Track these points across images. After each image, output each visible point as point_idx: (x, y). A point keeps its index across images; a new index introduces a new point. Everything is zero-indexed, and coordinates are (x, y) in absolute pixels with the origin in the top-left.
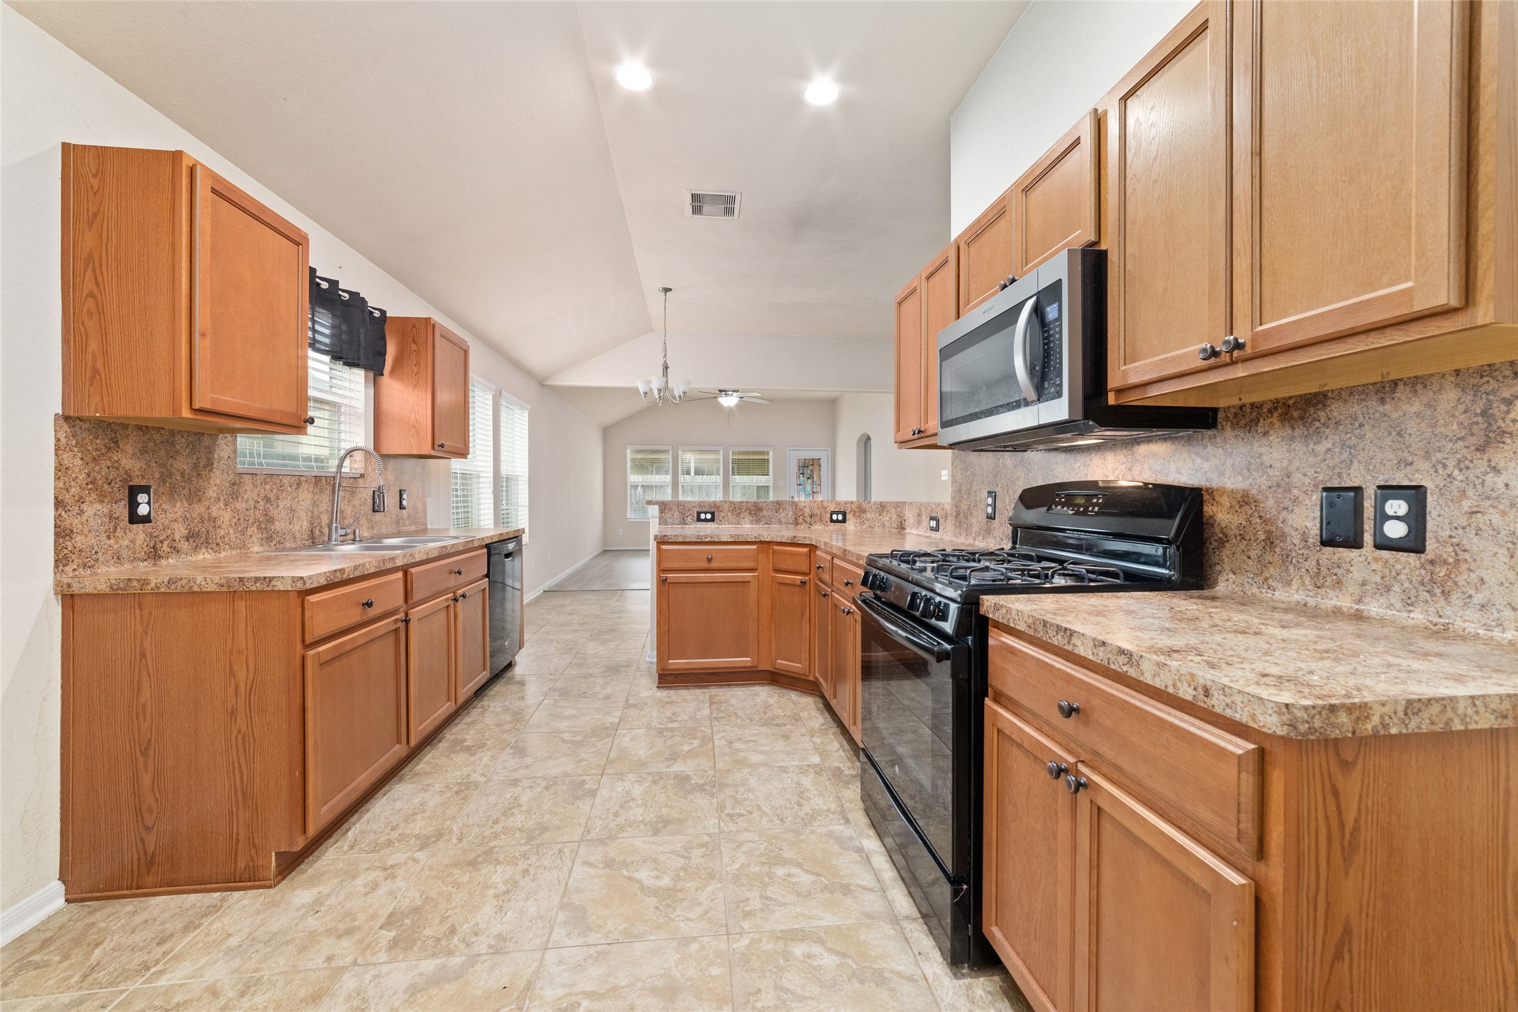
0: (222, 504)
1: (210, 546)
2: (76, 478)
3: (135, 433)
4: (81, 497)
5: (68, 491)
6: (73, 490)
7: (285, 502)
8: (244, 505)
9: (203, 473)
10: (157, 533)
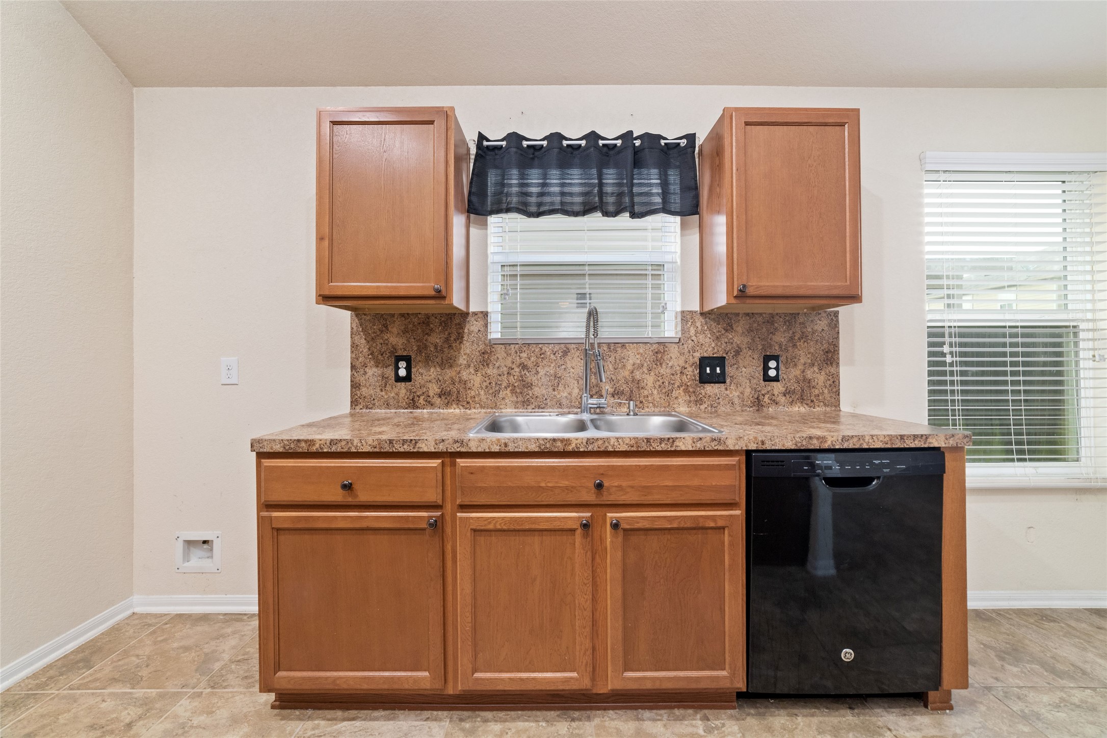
0: (472, 370)
1: (461, 403)
2: (362, 351)
3: (399, 319)
4: (365, 364)
5: (358, 359)
6: (361, 359)
7: (547, 369)
8: (495, 371)
9: (454, 345)
10: (415, 390)
